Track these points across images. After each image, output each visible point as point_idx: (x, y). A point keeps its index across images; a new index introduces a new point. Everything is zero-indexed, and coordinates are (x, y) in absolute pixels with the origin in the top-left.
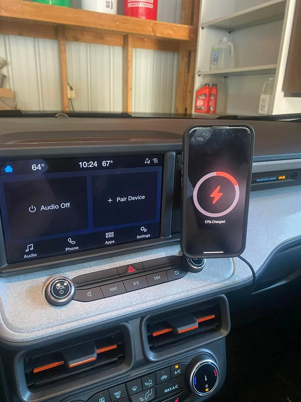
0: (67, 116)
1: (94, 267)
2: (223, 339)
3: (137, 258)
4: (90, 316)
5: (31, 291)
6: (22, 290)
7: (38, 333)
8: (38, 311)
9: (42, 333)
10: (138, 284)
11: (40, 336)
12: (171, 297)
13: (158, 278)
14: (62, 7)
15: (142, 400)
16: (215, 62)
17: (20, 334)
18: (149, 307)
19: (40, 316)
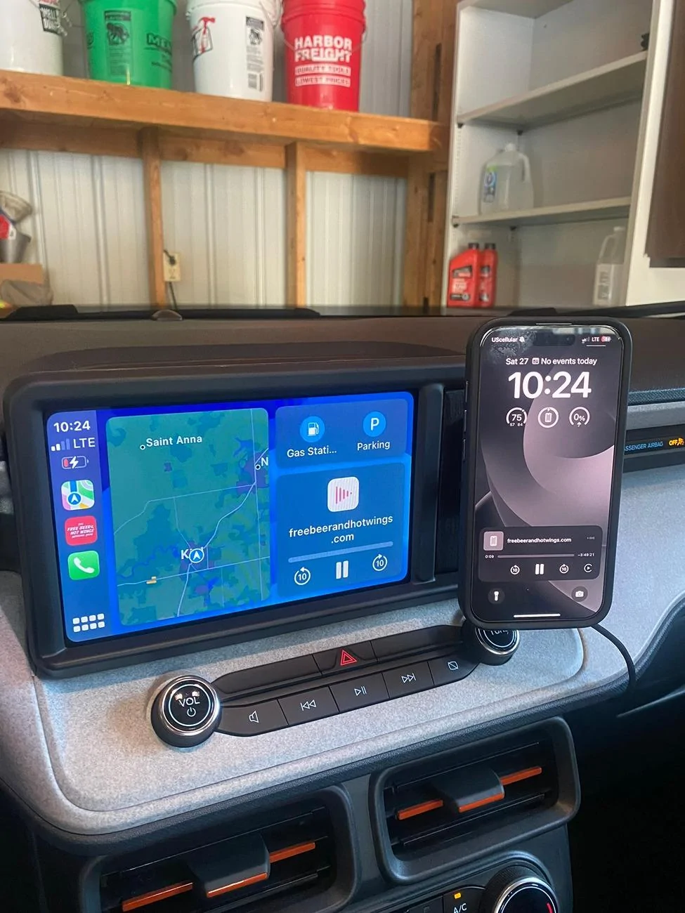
0: (180, 316)
1: (260, 654)
2: (562, 828)
3: (359, 632)
4: (257, 770)
5: (120, 711)
6: (97, 709)
7: (139, 813)
8: (138, 758)
9: (147, 812)
10: (365, 692)
11: (143, 819)
12: (442, 722)
13: (410, 678)
14: (154, 89)
16: (490, 197)
17: (96, 814)
18: (393, 749)
19: (142, 770)
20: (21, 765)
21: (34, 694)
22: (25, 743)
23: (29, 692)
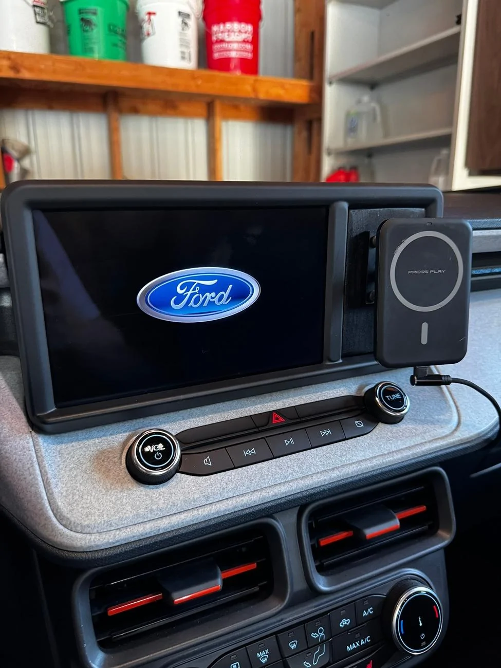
1: (209, 416)
2: (440, 551)
3: (285, 401)
4: (212, 502)
5: (101, 459)
6: (82, 457)
7: (118, 534)
8: (116, 493)
9: (125, 534)
10: (293, 443)
11: (121, 540)
12: (354, 466)
13: (327, 433)
14: (115, 61)
15: (308, 665)
16: (352, 134)
17: (84, 535)
18: (317, 486)
19: (119, 502)
20: (23, 498)
21: (31, 444)
22: (26, 482)
23: (28, 443)
